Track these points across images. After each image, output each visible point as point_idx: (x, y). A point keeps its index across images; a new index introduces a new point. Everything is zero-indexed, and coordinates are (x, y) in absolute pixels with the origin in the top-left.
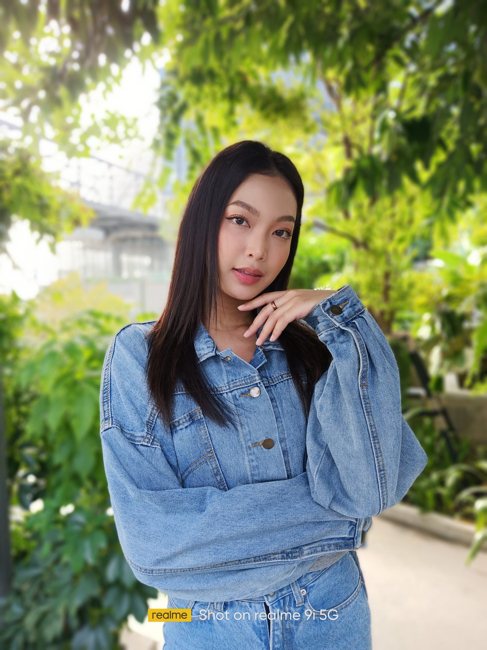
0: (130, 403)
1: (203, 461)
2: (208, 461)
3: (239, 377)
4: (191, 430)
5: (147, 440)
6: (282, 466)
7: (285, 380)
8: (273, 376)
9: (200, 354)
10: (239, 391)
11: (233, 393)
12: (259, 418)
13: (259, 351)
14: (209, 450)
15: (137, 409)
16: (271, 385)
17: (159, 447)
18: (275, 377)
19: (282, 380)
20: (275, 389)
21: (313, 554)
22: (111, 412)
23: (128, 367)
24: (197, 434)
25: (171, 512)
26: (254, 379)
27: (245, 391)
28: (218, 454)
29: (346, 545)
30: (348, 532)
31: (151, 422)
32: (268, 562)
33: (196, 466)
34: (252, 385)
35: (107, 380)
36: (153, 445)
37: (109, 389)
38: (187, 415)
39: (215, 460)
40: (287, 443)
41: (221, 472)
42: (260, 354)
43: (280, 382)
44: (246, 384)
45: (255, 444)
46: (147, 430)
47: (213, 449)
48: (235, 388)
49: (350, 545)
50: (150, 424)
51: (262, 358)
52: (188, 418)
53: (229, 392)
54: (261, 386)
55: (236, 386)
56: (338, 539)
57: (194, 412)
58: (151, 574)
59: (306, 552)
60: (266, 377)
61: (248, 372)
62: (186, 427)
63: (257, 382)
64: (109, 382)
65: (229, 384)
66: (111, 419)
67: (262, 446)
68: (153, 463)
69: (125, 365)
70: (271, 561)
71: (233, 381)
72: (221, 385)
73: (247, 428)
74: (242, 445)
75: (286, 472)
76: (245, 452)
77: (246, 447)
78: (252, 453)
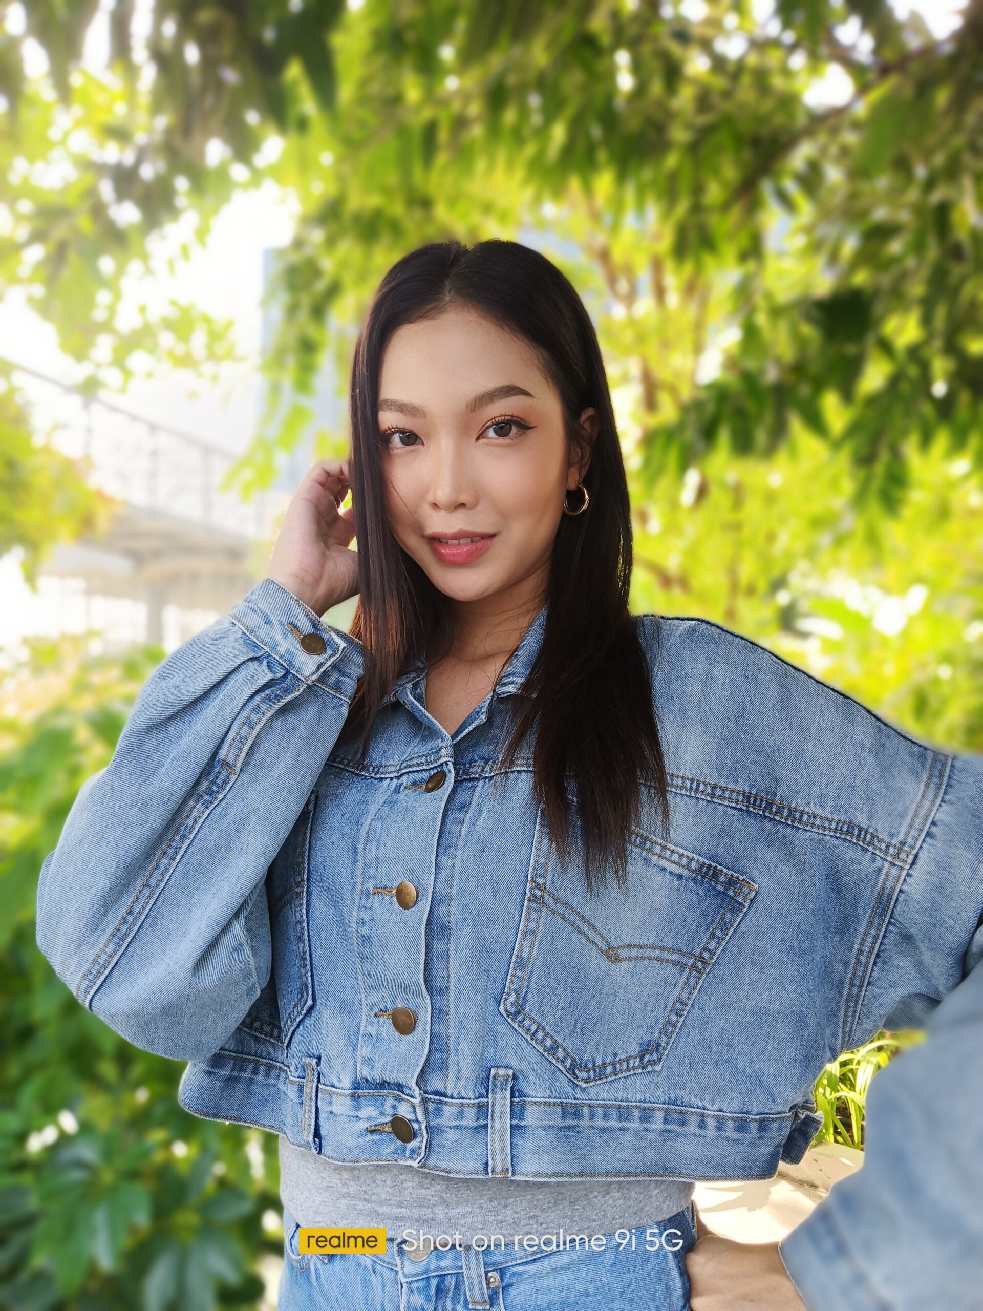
14: (299, 878)
26: (440, 753)
39: (301, 904)
41: (306, 934)
47: (306, 879)
63: (443, 760)
67: (394, 898)
73: (374, 849)
74: (356, 883)
75: (422, 967)
76: (357, 901)
77: (361, 891)
78: (367, 905)
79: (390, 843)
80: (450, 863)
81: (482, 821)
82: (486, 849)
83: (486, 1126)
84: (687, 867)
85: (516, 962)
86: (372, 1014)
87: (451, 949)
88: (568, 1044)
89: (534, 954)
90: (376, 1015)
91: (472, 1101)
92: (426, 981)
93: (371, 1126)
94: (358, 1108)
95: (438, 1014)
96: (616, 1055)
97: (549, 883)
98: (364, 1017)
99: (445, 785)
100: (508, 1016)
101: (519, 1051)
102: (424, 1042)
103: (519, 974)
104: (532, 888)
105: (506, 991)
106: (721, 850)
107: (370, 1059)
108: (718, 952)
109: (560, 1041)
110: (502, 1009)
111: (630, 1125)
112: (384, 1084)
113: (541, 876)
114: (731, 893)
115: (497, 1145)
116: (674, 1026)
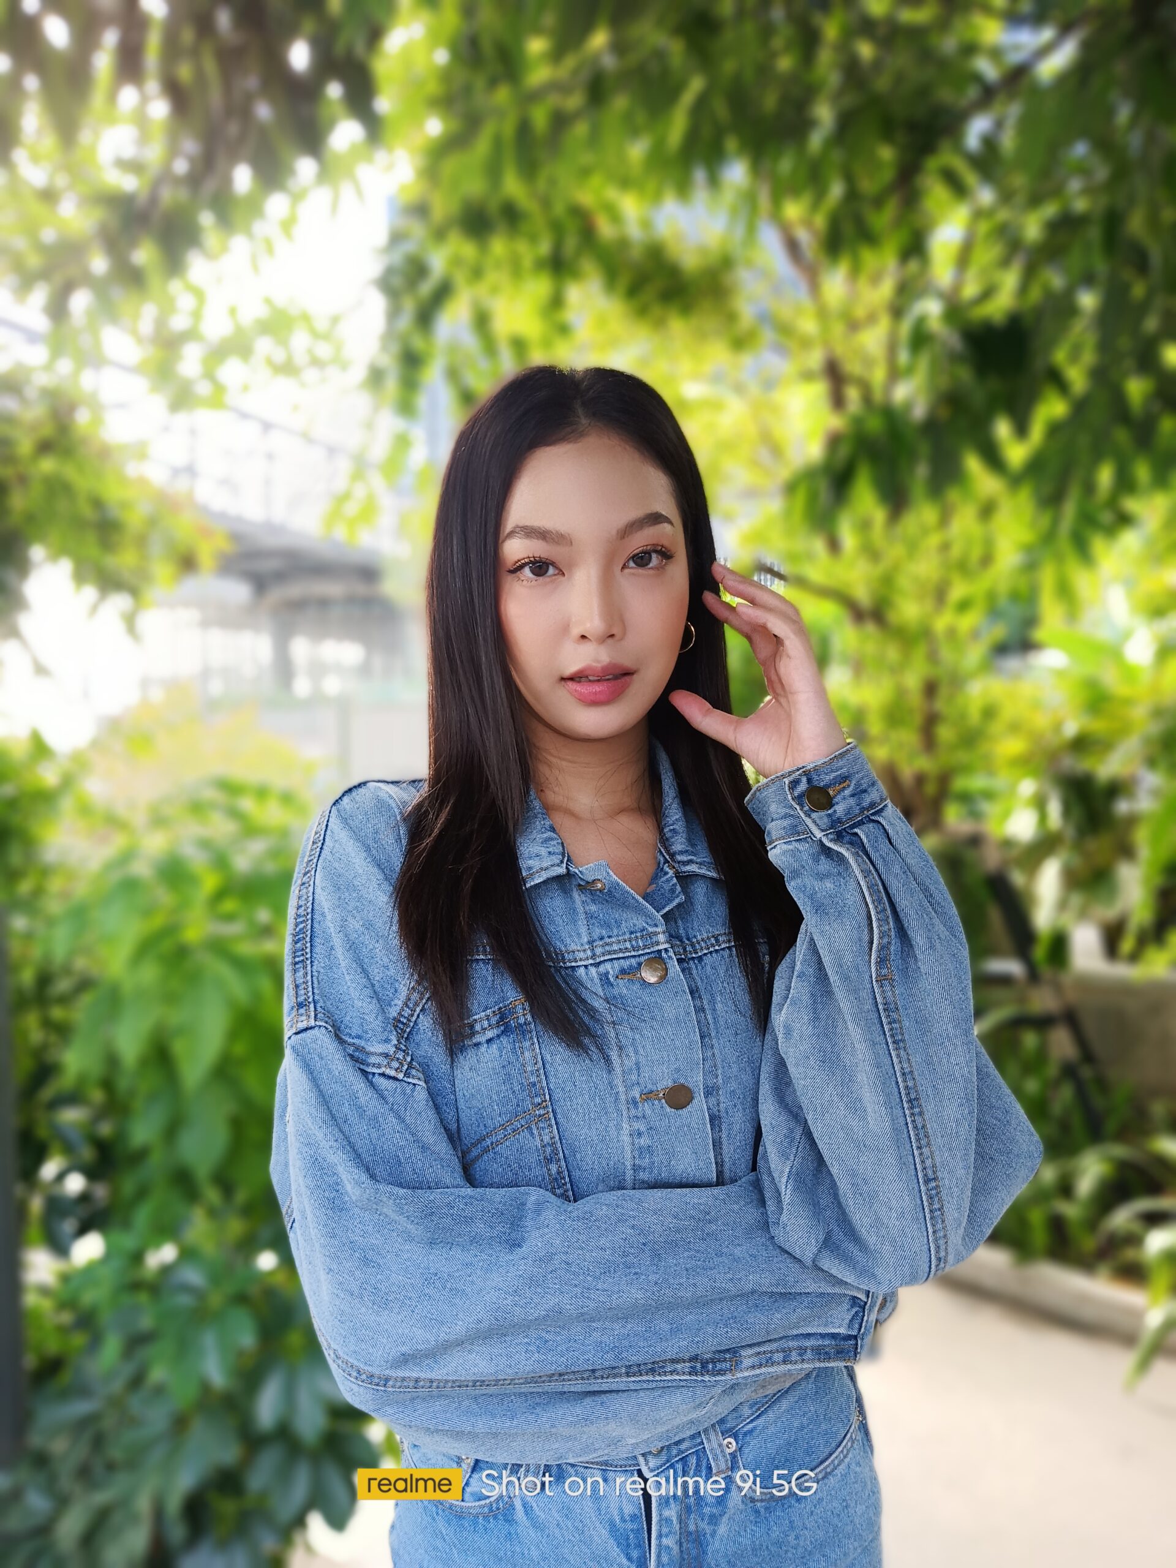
0: (359, 970)
1: (522, 1126)
2: (533, 1127)
3: (618, 933)
4: (500, 1050)
5: (395, 1064)
6: (707, 1152)
7: (723, 949)
8: (695, 937)
9: (530, 868)
10: (616, 963)
11: (602, 969)
12: (663, 1033)
13: (666, 873)
14: (538, 1100)
15: (373, 986)
16: (690, 956)
17: (422, 1083)
18: (699, 938)
19: (717, 948)
20: (699, 967)
21: (764, 1367)
22: (313, 988)
23: (356, 883)
24: (513, 1059)
25: (442, 1242)
26: (654, 939)
27: (631, 966)
28: (558, 1111)
29: (838, 1352)
30: (847, 1321)
31: (405, 1021)
32: (657, 1379)
33: (505, 1136)
34: (648, 953)
35: (305, 910)
36: (409, 1077)
37: (309, 931)
38: (494, 1012)
39: (550, 1126)
40: (722, 1099)
41: (561, 1155)
42: (668, 881)
43: (711, 953)
44: (634, 950)
45: (648, 1096)
46: (398, 1041)
47: (548, 1099)
48: (606, 958)
49: (849, 1352)
50: (401, 1026)
51: (673, 891)
52: (494, 1020)
53: (591, 964)
54: (670, 958)
55: (609, 953)
56: (823, 1336)
57: (511, 1006)
58: (383, 1389)
59: (747, 1362)
60: (677, 938)
61: (640, 922)
62: (489, 1041)
63: (661, 947)
64: (309, 917)
65: (592, 947)
66: (312, 1006)
67: (663, 1101)
68: (408, 1120)
69: (350, 878)
70: (666, 1378)
71: (602, 938)
72: (573, 947)
73: (631, 1055)
75: (714, 1166)
77: (627, 1100)
78: (639, 1115)
99: (671, 974)
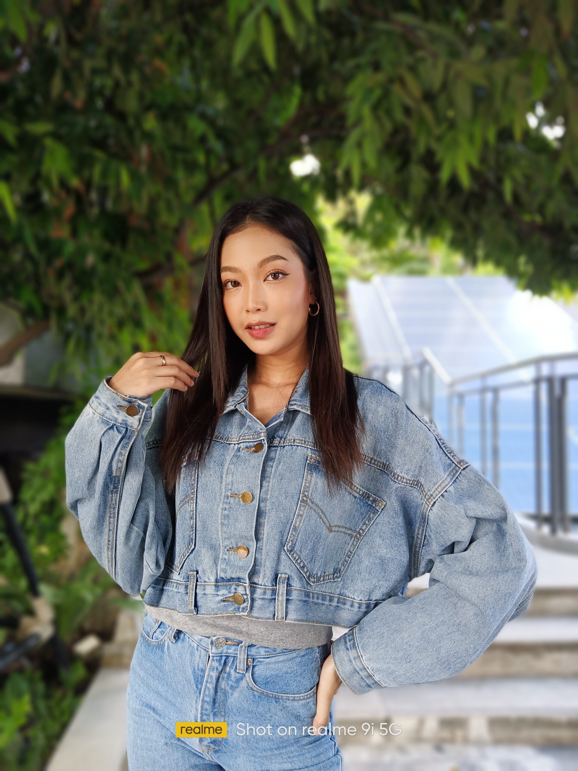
28: (198, 496)
39: (194, 502)
45: (234, 495)
67: (241, 499)
73: (231, 477)
74: (222, 492)
75: (254, 529)
76: (222, 500)
77: (225, 495)
78: (228, 502)
79: (238, 475)
80: (267, 485)
81: (281, 466)
82: (283, 478)
83: (275, 599)
84: (359, 493)
85: (293, 528)
86: (226, 550)
87: (266, 521)
88: (309, 566)
89: (301, 525)
90: (228, 550)
91: (270, 587)
92: (255, 535)
93: (223, 598)
94: (218, 591)
95: (258, 550)
96: (325, 573)
97: (310, 495)
98: (221, 552)
99: (263, 450)
100: (288, 552)
101: (291, 567)
102: (251, 562)
103: (294, 533)
104: (302, 496)
105: (288, 540)
106: (371, 487)
107: (225, 569)
108: (366, 531)
109: (306, 564)
110: (285, 548)
111: (325, 603)
112: (231, 579)
113: (306, 491)
114: (374, 505)
115: (280, 607)
116: (347, 563)
